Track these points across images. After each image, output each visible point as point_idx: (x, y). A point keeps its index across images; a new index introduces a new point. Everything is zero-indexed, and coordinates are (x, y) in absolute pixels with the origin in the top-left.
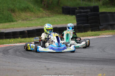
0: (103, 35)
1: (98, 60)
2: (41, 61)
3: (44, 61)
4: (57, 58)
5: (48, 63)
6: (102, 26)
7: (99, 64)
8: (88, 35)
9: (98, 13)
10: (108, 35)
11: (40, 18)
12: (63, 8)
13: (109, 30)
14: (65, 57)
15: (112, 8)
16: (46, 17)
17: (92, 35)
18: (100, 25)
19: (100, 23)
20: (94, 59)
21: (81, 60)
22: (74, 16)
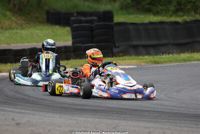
0: (120, 65)
1: (109, 110)
2: (6, 109)
3: (12, 110)
5: (18, 113)
6: (118, 47)
7: (110, 117)
10: (129, 65)
12: (48, 13)
13: (131, 55)
14: (50, 102)
15: (138, 16)
18: (115, 47)
22: (68, 29)
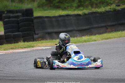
0: (39, 47)
1: (32, 79)
6: (38, 34)
8: (19, 47)
9: (32, 17)
10: (46, 46)
13: (46, 40)
15: (51, 11)
17: (25, 46)
18: (35, 34)
19: (35, 31)
20: (27, 79)
21: (10, 80)
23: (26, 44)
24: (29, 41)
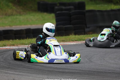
2: (9, 72)
3: (13, 72)
4: (29, 68)
5: (18, 75)
6: (89, 28)
7: (83, 77)
8: (70, 40)
11: (9, 16)
12: (39, 4)
14: (40, 67)
15: (103, 5)
16: (17, 15)
17: (76, 39)
18: (87, 27)
19: (86, 25)
20: (77, 71)
21: (60, 72)
22: (53, 15)
23: (77, 37)
24: (81, 34)
